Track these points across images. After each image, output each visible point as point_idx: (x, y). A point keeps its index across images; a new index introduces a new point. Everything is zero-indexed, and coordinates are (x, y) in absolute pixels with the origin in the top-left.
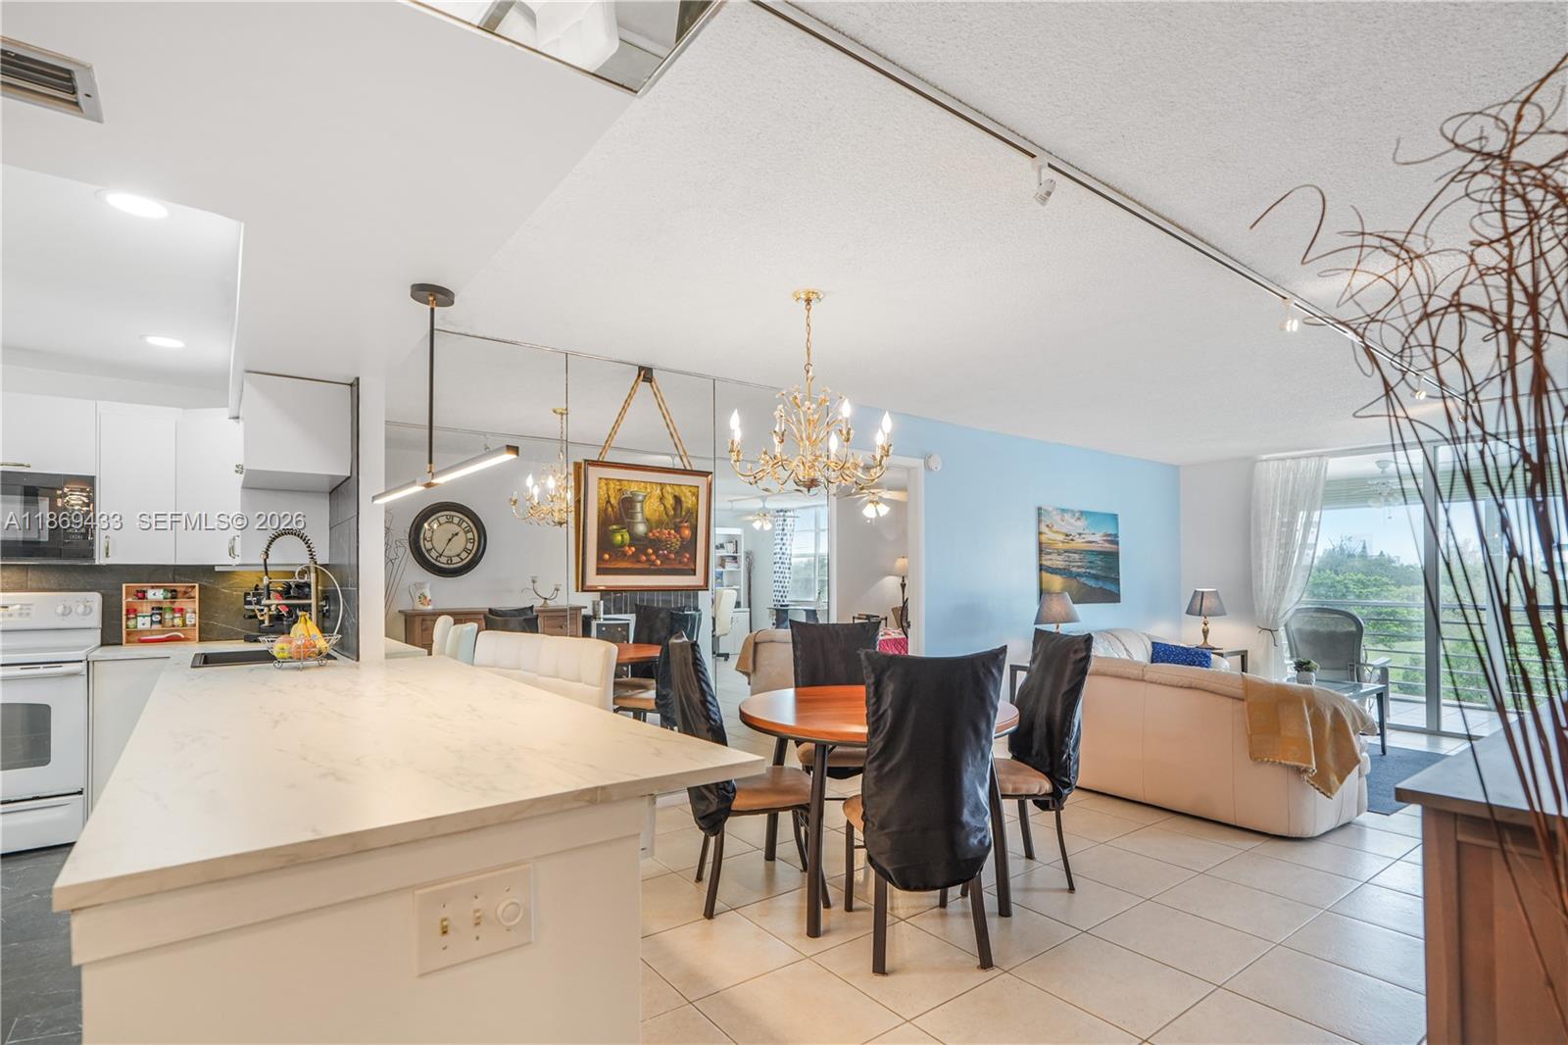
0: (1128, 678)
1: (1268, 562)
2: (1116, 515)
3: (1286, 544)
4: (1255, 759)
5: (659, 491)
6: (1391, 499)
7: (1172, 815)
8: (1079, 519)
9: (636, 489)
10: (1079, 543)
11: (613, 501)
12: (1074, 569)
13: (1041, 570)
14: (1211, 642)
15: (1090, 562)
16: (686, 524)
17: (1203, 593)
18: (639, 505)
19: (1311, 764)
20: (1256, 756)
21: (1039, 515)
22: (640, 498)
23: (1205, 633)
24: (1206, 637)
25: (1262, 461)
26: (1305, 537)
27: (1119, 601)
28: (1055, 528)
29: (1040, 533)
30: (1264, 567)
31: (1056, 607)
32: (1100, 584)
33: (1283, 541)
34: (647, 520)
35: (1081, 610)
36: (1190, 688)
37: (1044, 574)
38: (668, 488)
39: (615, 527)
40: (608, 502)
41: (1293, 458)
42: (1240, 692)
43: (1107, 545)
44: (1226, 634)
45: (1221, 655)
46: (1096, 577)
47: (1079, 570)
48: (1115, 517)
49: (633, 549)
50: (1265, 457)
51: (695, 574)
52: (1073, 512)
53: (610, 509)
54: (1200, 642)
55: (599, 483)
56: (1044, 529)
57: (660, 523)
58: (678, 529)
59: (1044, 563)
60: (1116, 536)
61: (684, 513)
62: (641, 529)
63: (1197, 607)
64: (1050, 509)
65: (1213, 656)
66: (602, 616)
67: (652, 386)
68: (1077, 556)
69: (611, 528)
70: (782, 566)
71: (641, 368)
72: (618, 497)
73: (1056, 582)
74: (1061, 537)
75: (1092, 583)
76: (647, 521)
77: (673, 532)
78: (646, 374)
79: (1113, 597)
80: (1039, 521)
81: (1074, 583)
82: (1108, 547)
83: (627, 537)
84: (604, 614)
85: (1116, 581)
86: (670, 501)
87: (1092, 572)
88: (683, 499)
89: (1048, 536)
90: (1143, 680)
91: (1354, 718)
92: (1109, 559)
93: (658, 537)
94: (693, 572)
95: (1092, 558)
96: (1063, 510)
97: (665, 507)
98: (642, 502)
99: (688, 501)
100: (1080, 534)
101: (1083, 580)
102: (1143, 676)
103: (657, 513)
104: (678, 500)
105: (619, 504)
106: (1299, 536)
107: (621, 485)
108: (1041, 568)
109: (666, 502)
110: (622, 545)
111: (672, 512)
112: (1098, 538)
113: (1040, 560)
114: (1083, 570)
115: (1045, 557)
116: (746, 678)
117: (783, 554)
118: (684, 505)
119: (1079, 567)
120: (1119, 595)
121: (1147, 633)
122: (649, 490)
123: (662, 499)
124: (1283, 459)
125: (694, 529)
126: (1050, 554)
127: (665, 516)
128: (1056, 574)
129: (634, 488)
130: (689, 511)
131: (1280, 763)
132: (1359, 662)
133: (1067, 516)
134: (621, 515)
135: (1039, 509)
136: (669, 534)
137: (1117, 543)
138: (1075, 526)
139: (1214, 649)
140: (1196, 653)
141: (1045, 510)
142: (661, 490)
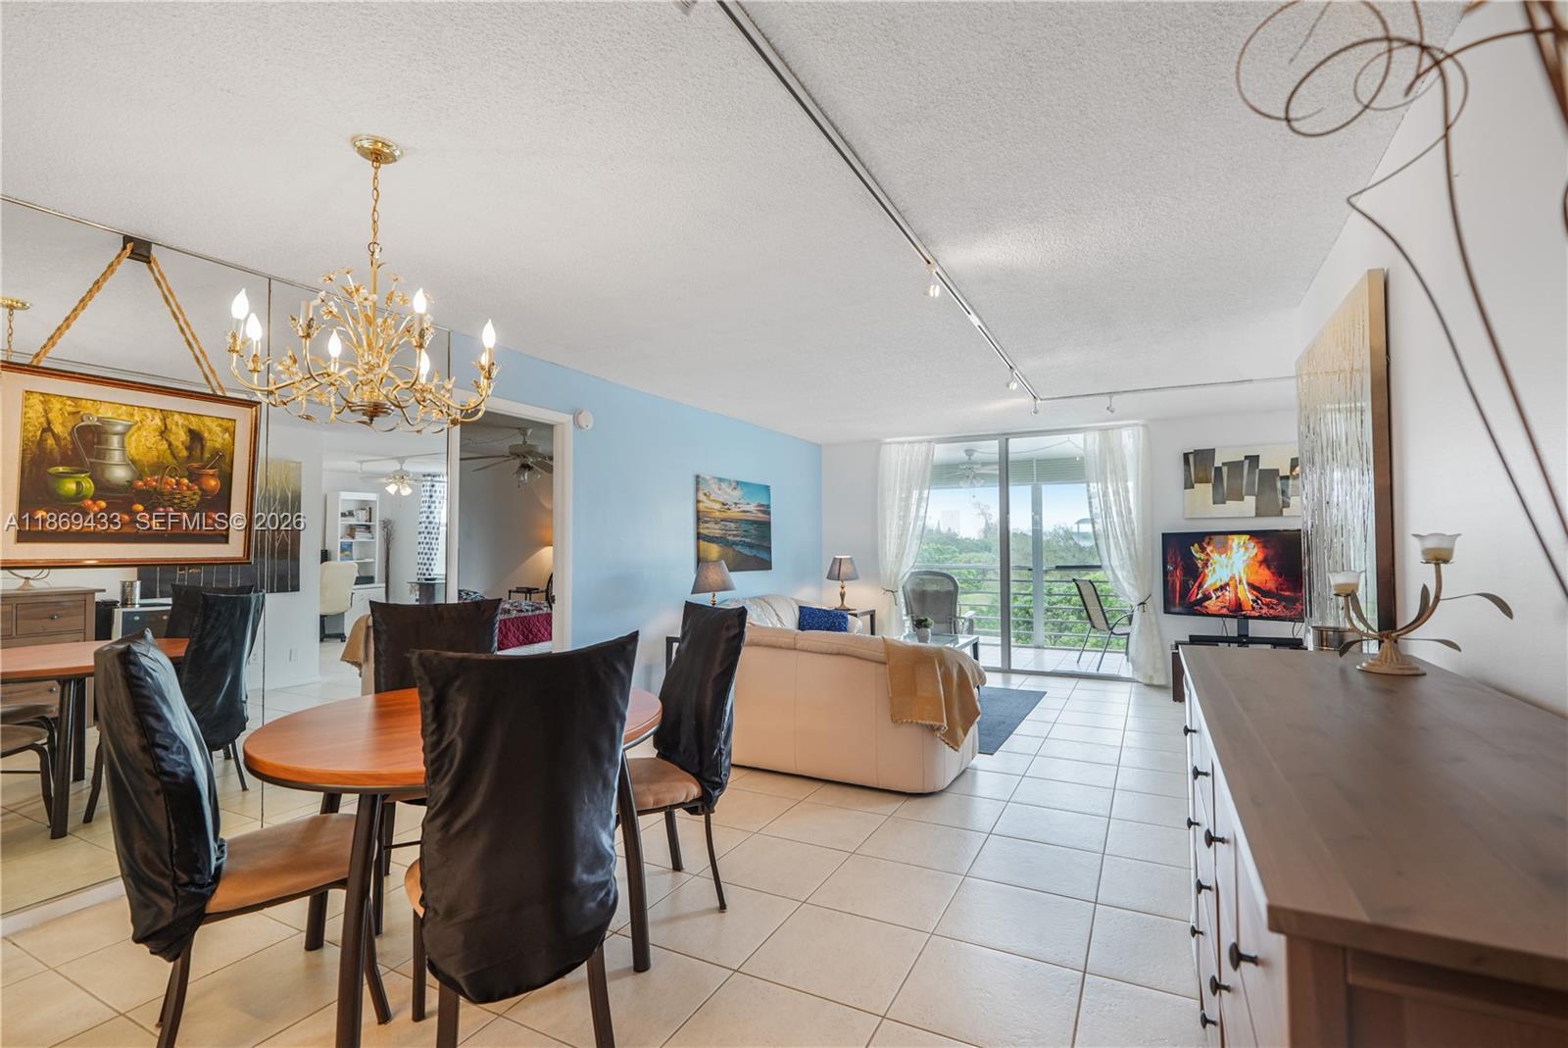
0: (781, 648)
1: (891, 531)
2: (768, 487)
3: (904, 516)
4: (896, 722)
5: (158, 421)
6: (975, 481)
7: (820, 785)
8: (735, 488)
9: (110, 415)
10: (734, 513)
11: (58, 429)
12: (730, 538)
13: (698, 538)
14: (847, 604)
15: (745, 531)
16: (211, 472)
17: (841, 559)
18: (115, 441)
19: (943, 721)
20: (897, 718)
21: (698, 483)
22: (119, 428)
23: (842, 596)
24: (843, 599)
25: (886, 444)
26: (918, 510)
27: (770, 568)
28: (712, 497)
29: (698, 501)
30: (888, 536)
31: (713, 575)
32: (754, 552)
33: (902, 514)
34: (134, 462)
35: (736, 577)
36: (838, 654)
37: (701, 542)
38: (176, 417)
39: (61, 469)
40: (48, 429)
41: (910, 443)
42: (881, 656)
43: (760, 515)
44: (860, 596)
45: (855, 615)
46: (750, 546)
47: (735, 539)
48: (767, 488)
49: (103, 504)
50: (888, 440)
51: (227, 542)
52: (730, 482)
53: (51, 441)
54: (838, 604)
55: (27, 399)
56: (702, 497)
57: (159, 468)
58: (195, 477)
59: (701, 531)
60: (768, 506)
61: (207, 455)
62: (120, 474)
63: (835, 575)
64: (708, 477)
65: (849, 617)
66: (137, 599)
67: (151, 270)
68: (733, 525)
69: (53, 470)
70: (428, 536)
71: (127, 239)
72: (70, 425)
73: (714, 551)
74: (718, 506)
75: (746, 551)
76: (133, 464)
77: (186, 481)
78: (139, 249)
79: (766, 565)
80: (697, 490)
81: (730, 552)
82: (761, 516)
83: (88, 485)
84: (142, 597)
85: (769, 550)
86: (180, 437)
87: (747, 540)
88: (206, 435)
89: (706, 504)
90: (795, 649)
91: (973, 672)
92: (762, 528)
93: (155, 488)
94: (224, 538)
95: (747, 527)
96: (721, 480)
97: (170, 445)
98: (122, 434)
99: (215, 439)
100: (736, 504)
101: (738, 548)
102: (795, 644)
103: (155, 453)
104: (195, 437)
105: (71, 434)
106: (913, 509)
107: (76, 406)
108: (699, 537)
109: (172, 438)
110: (79, 496)
111: (185, 453)
112: (752, 507)
113: (698, 528)
114: (738, 539)
115: (702, 525)
116: (356, 670)
117: (430, 523)
118: (209, 444)
119: (735, 536)
120: (770, 562)
121: (795, 597)
122: (137, 418)
123: (164, 432)
124: (902, 443)
125: (227, 480)
126: (707, 522)
127: (170, 459)
128: (713, 542)
129: (106, 412)
130: (216, 453)
131: (917, 723)
132: (955, 616)
133: (724, 485)
134: (75, 449)
135: (698, 477)
136: (178, 483)
137: (769, 513)
138: (733, 495)
139: (849, 610)
140: (836, 615)
141: (703, 479)
142: (164, 420)
